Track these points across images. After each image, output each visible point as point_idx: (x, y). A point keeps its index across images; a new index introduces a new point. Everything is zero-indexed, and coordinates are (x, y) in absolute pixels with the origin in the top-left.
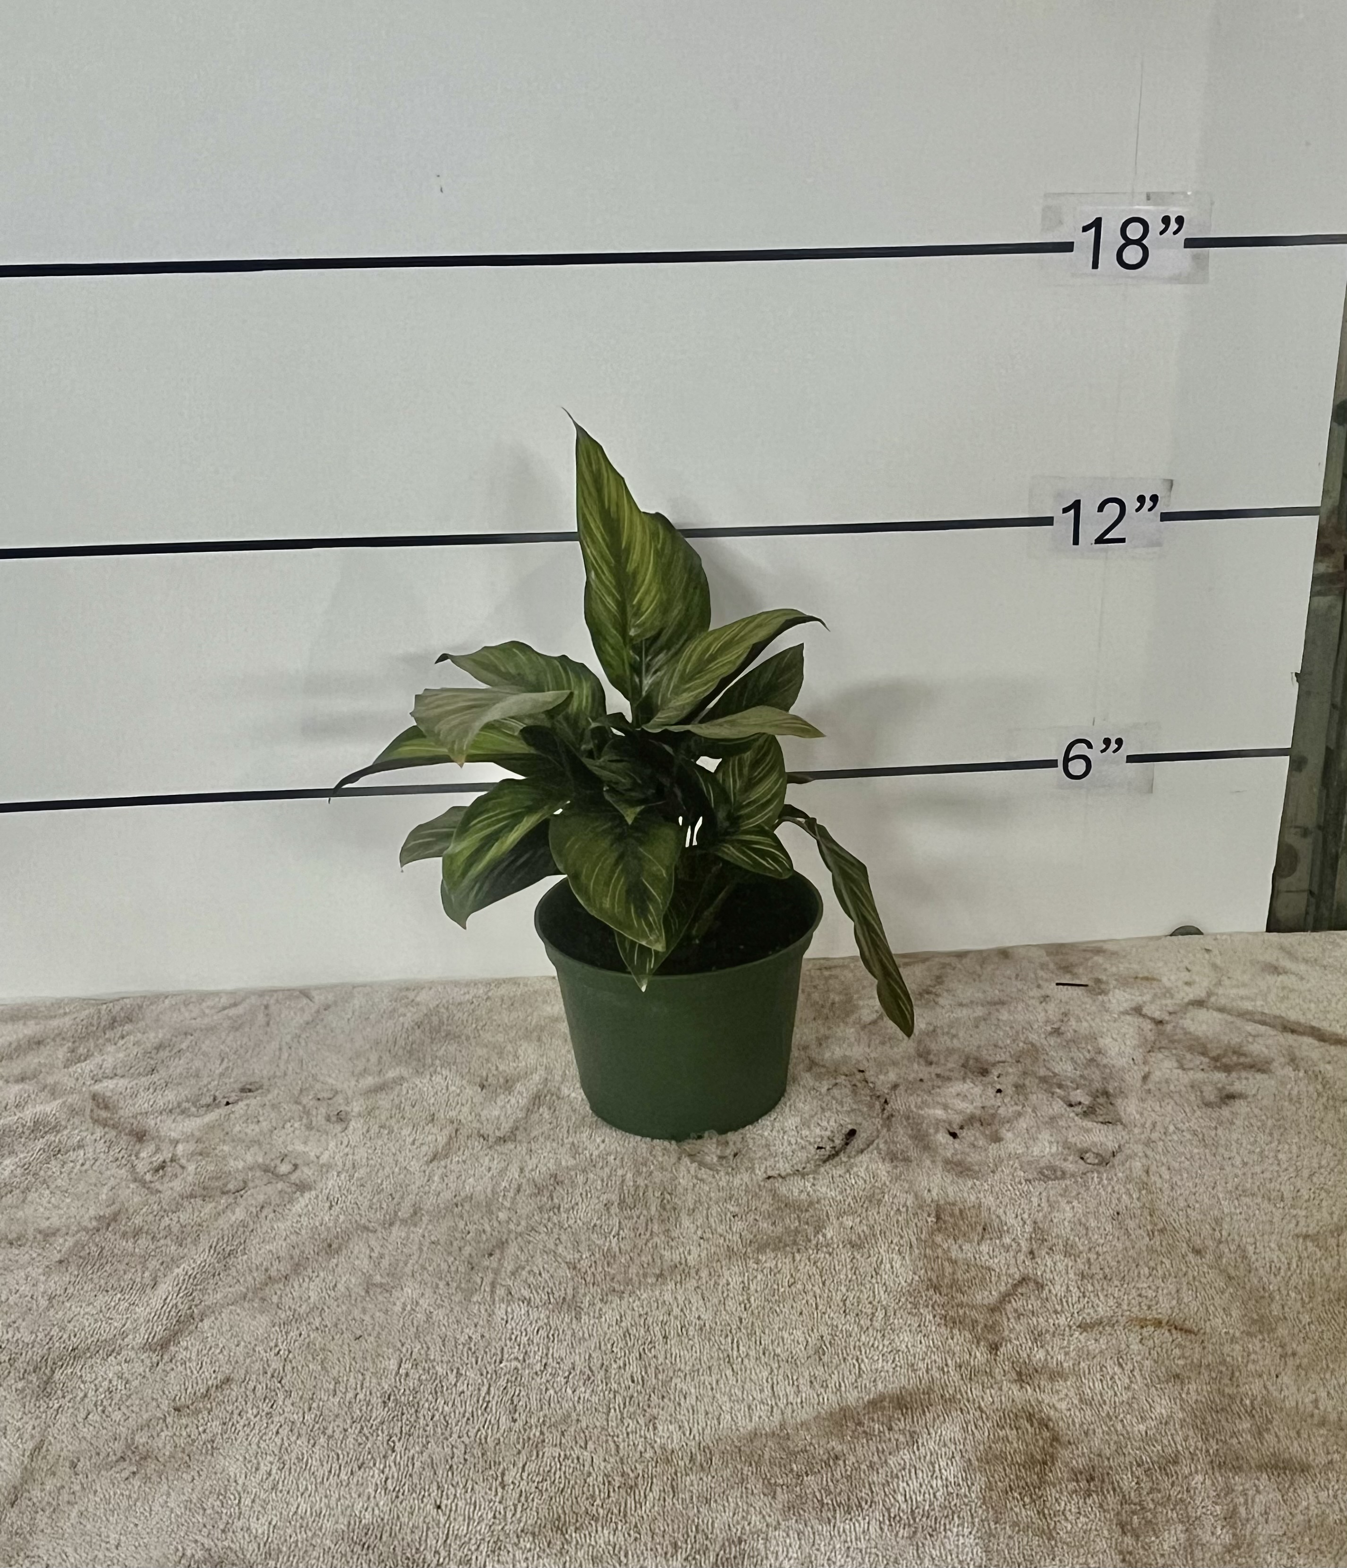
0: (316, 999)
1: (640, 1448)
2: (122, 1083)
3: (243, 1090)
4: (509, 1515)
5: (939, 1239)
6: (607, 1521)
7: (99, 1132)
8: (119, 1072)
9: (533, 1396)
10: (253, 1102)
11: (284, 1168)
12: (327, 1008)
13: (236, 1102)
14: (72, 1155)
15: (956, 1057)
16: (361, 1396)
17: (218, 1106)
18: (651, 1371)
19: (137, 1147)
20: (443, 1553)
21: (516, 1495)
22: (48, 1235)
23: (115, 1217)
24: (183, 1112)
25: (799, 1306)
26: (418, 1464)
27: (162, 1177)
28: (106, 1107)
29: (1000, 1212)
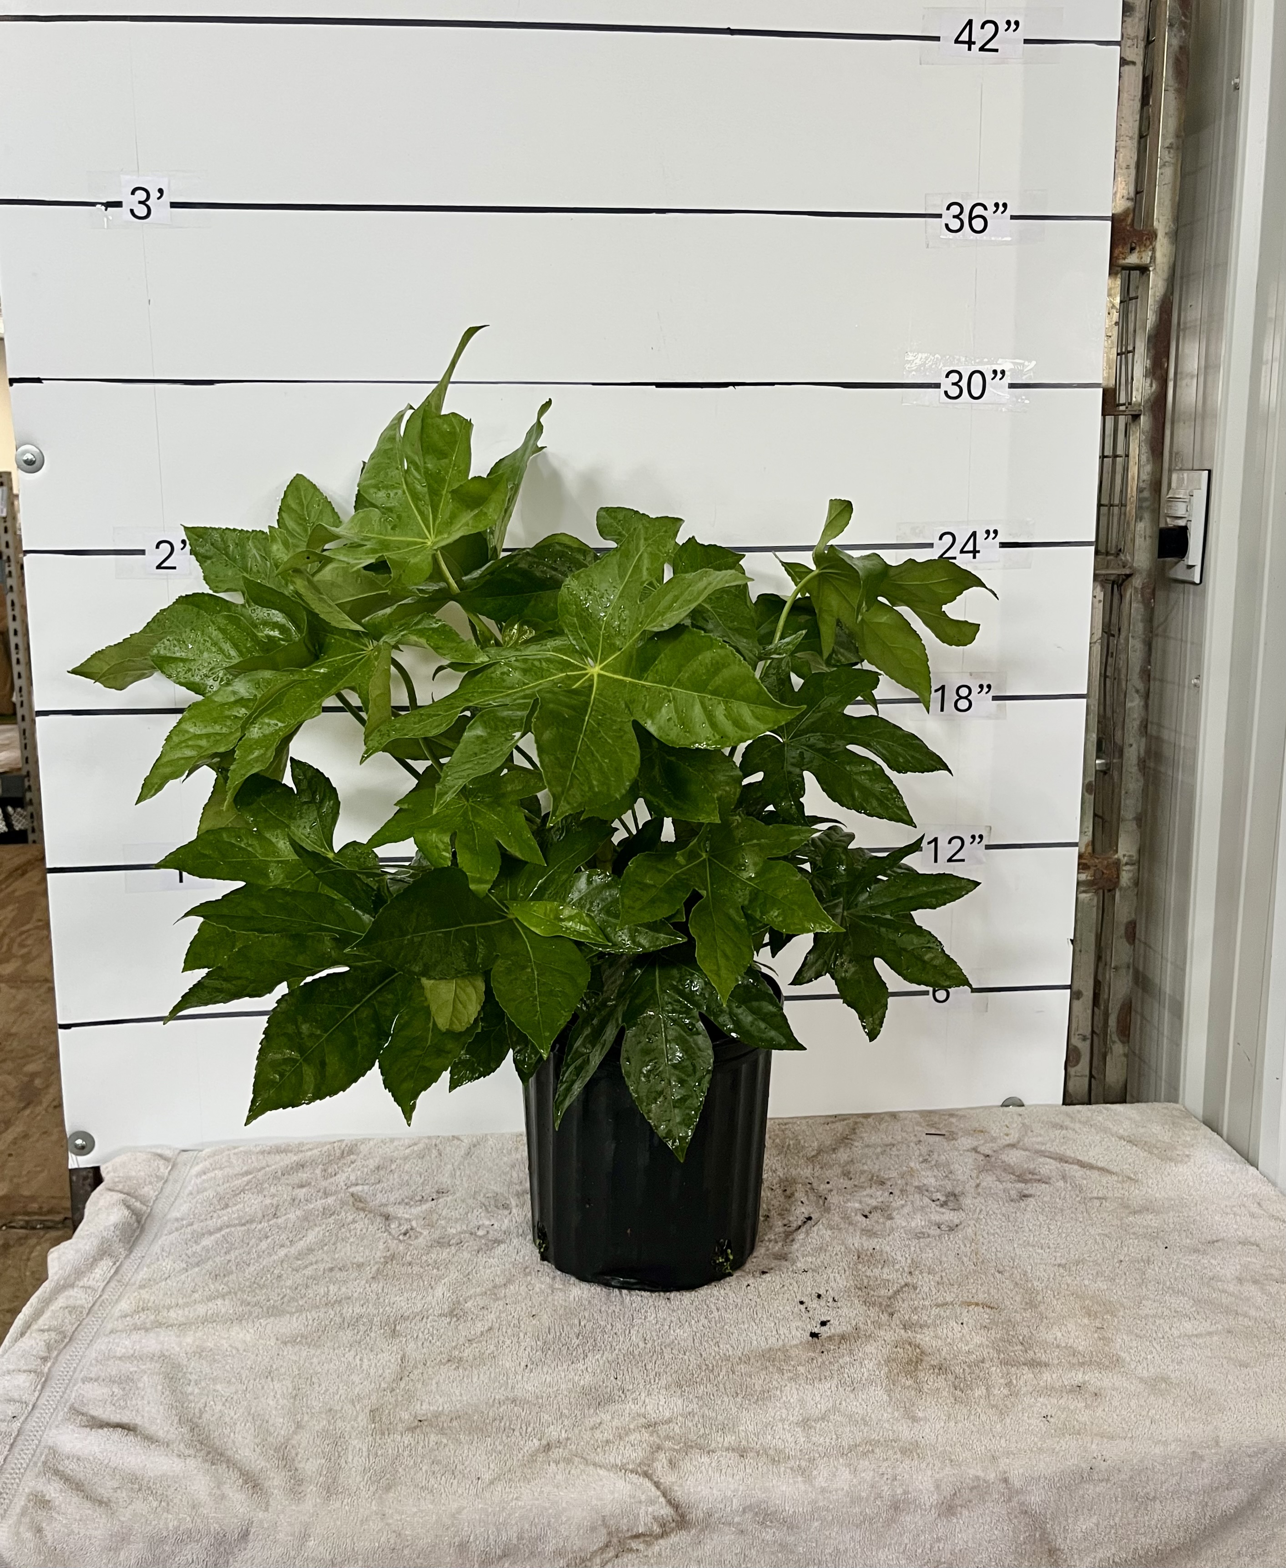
0: (466, 1141)
1: (713, 1354)
2: (366, 1188)
3: (438, 1192)
4: (652, 1381)
5: (860, 1266)
6: (701, 1383)
7: (362, 1215)
8: (359, 1182)
9: (654, 1334)
10: (448, 1199)
11: (480, 1233)
12: (475, 1146)
13: (438, 1198)
14: (352, 1226)
15: (865, 1175)
16: (563, 1335)
17: (427, 1201)
18: (713, 1323)
19: (387, 1223)
20: (623, 1396)
21: (654, 1373)
22: (360, 1266)
23: (393, 1257)
24: (406, 1204)
25: (786, 1296)
26: (601, 1362)
27: (410, 1237)
28: (360, 1201)
29: (893, 1254)
